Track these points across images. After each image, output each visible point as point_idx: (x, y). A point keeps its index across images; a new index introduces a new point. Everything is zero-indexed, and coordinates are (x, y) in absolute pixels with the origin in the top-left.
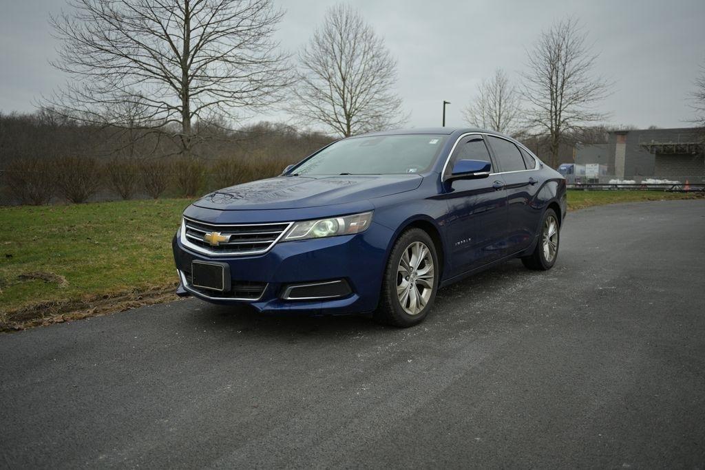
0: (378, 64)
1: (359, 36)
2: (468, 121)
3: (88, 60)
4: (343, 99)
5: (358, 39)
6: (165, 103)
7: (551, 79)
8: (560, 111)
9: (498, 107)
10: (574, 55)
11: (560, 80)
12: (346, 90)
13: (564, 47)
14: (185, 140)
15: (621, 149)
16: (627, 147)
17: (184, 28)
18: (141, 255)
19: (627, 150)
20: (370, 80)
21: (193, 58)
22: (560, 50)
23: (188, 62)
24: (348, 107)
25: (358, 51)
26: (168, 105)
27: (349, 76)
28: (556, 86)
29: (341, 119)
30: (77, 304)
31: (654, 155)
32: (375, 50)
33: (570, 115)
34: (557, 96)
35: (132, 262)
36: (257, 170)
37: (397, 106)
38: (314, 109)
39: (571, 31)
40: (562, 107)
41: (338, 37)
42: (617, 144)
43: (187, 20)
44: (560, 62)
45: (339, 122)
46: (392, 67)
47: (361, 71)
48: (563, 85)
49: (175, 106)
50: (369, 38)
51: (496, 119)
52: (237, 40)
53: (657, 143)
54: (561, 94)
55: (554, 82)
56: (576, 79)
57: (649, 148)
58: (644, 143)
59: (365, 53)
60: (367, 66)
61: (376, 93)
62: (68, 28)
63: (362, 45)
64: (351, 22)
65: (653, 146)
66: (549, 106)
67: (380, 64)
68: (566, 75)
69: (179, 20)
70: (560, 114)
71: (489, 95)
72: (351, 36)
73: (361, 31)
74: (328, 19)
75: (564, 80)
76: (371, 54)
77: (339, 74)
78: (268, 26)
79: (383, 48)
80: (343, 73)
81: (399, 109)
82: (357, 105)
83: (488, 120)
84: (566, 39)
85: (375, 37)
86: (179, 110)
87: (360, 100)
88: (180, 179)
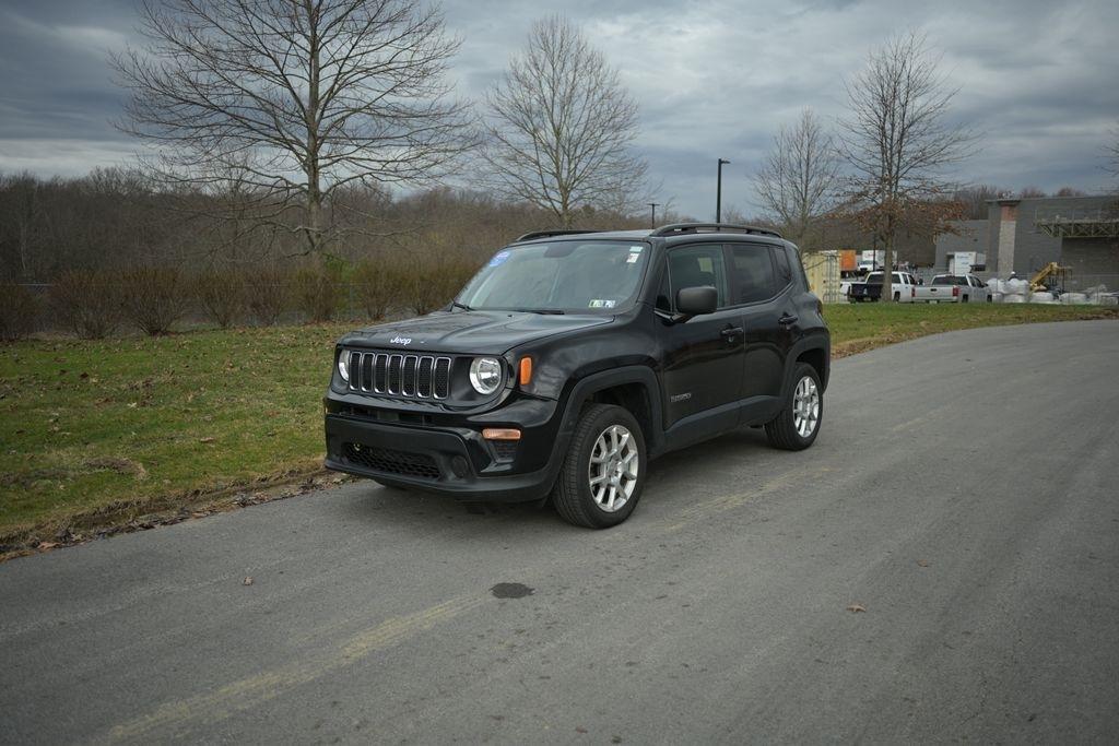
0: (609, 109)
1: (581, 65)
2: (758, 190)
3: (167, 118)
4: (557, 164)
5: (580, 71)
6: (282, 178)
7: (883, 128)
8: (897, 178)
9: (804, 168)
10: (919, 91)
11: (898, 129)
12: (561, 151)
13: (904, 77)
14: (313, 235)
15: (1008, 229)
16: (1017, 225)
17: (310, 65)
18: (245, 429)
19: (1018, 231)
20: (598, 133)
21: (323, 111)
22: (897, 82)
23: (317, 117)
24: (564, 175)
25: (580, 90)
26: (287, 182)
27: (565, 128)
28: (892, 139)
29: (553, 195)
30: (160, 504)
31: (1059, 239)
32: (606, 87)
33: (913, 184)
34: (892, 155)
35: (233, 442)
36: (422, 279)
37: (640, 173)
38: (513, 179)
39: (915, 54)
40: (901, 173)
41: (549, 69)
42: (1002, 222)
43: (314, 53)
44: (897, 102)
45: (550, 200)
46: (632, 114)
47: (583, 120)
48: (901, 138)
49: (298, 183)
50: (596, 69)
51: (801, 187)
52: (390, 81)
53: (1065, 221)
54: (899, 152)
55: (889, 133)
56: (921, 127)
57: (1052, 228)
58: (1044, 221)
59: (589, 91)
60: (593, 112)
61: (606, 154)
62: (137, 72)
63: (585, 80)
64: (569, 44)
65: (1057, 226)
66: (878, 171)
67: (613, 110)
68: (906, 122)
69: (302, 53)
70: (897, 183)
71: (790, 150)
72: (569, 65)
73: (583, 58)
74: (533, 40)
75: (904, 129)
76: (600, 93)
77: (550, 125)
78: (436, 61)
79: (617, 84)
80: (557, 123)
81: (644, 179)
82: (578, 173)
83: (789, 189)
84: (908, 65)
85: (605, 67)
86: (304, 190)
87: (582, 166)
88: (307, 296)
